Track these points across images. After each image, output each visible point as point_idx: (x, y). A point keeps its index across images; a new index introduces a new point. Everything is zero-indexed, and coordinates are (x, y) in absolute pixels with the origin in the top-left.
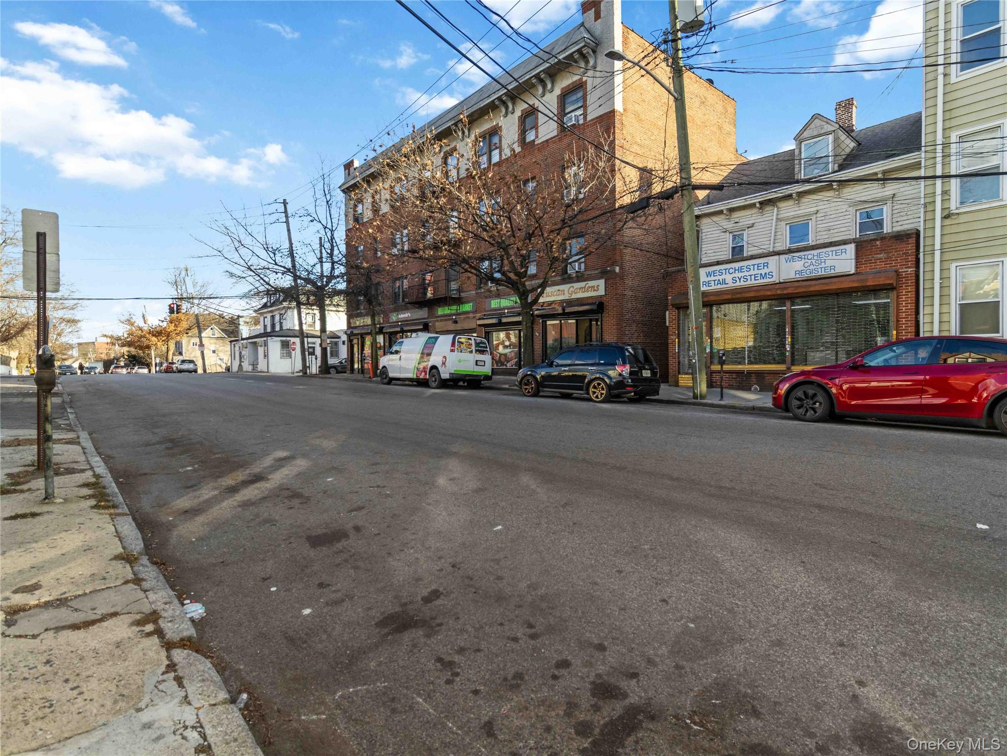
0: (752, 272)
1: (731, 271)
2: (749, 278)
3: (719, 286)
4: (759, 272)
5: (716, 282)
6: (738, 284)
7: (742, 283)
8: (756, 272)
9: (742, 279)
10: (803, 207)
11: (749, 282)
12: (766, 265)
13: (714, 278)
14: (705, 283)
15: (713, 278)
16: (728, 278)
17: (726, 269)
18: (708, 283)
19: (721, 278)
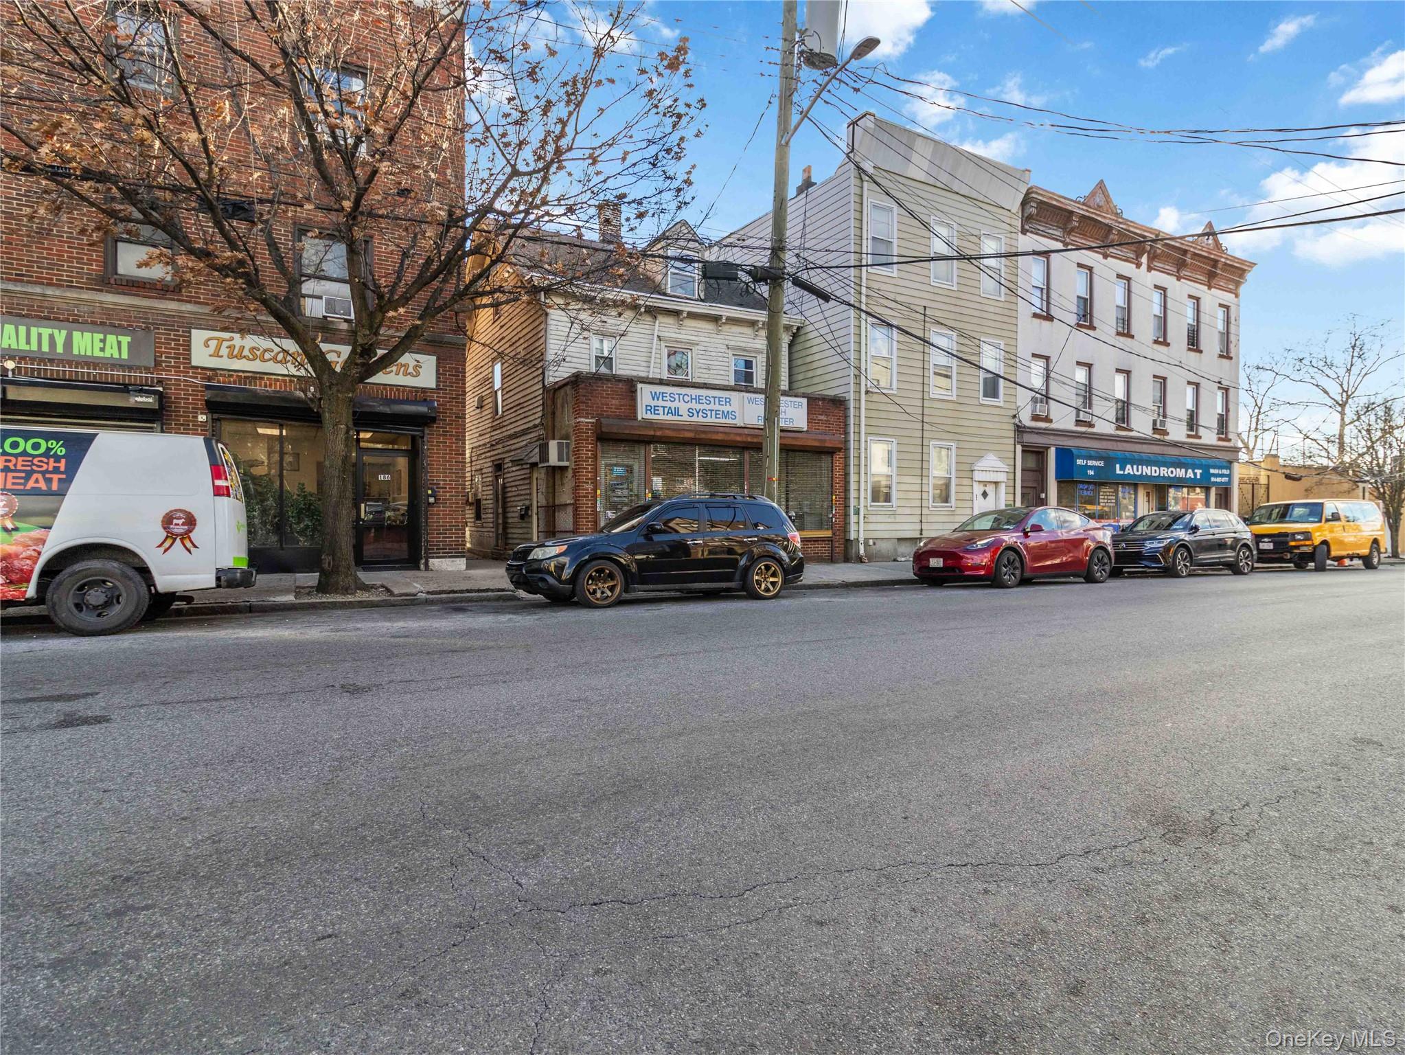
0: (711, 407)
1: (687, 398)
2: (709, 413)
3: (670, 417)
4: (721, 408)
5: (666, 410)
6: (695, 419)
7: (701, 419)
8: (717, 407)
9: (701, 414)
10: (683, 332)
11: (708, 420)
12: (728, 401)
13: (664, 404)
14: (649, 408)
15: (661, 403)
16: (683, 408)
17: (679, 394)
18: (654, 409)
19: (673, 405)
